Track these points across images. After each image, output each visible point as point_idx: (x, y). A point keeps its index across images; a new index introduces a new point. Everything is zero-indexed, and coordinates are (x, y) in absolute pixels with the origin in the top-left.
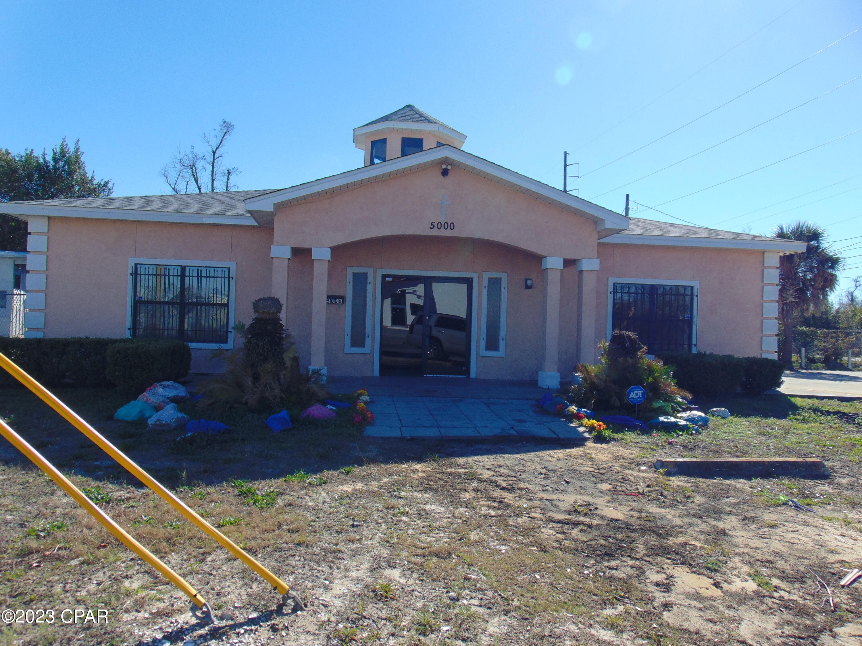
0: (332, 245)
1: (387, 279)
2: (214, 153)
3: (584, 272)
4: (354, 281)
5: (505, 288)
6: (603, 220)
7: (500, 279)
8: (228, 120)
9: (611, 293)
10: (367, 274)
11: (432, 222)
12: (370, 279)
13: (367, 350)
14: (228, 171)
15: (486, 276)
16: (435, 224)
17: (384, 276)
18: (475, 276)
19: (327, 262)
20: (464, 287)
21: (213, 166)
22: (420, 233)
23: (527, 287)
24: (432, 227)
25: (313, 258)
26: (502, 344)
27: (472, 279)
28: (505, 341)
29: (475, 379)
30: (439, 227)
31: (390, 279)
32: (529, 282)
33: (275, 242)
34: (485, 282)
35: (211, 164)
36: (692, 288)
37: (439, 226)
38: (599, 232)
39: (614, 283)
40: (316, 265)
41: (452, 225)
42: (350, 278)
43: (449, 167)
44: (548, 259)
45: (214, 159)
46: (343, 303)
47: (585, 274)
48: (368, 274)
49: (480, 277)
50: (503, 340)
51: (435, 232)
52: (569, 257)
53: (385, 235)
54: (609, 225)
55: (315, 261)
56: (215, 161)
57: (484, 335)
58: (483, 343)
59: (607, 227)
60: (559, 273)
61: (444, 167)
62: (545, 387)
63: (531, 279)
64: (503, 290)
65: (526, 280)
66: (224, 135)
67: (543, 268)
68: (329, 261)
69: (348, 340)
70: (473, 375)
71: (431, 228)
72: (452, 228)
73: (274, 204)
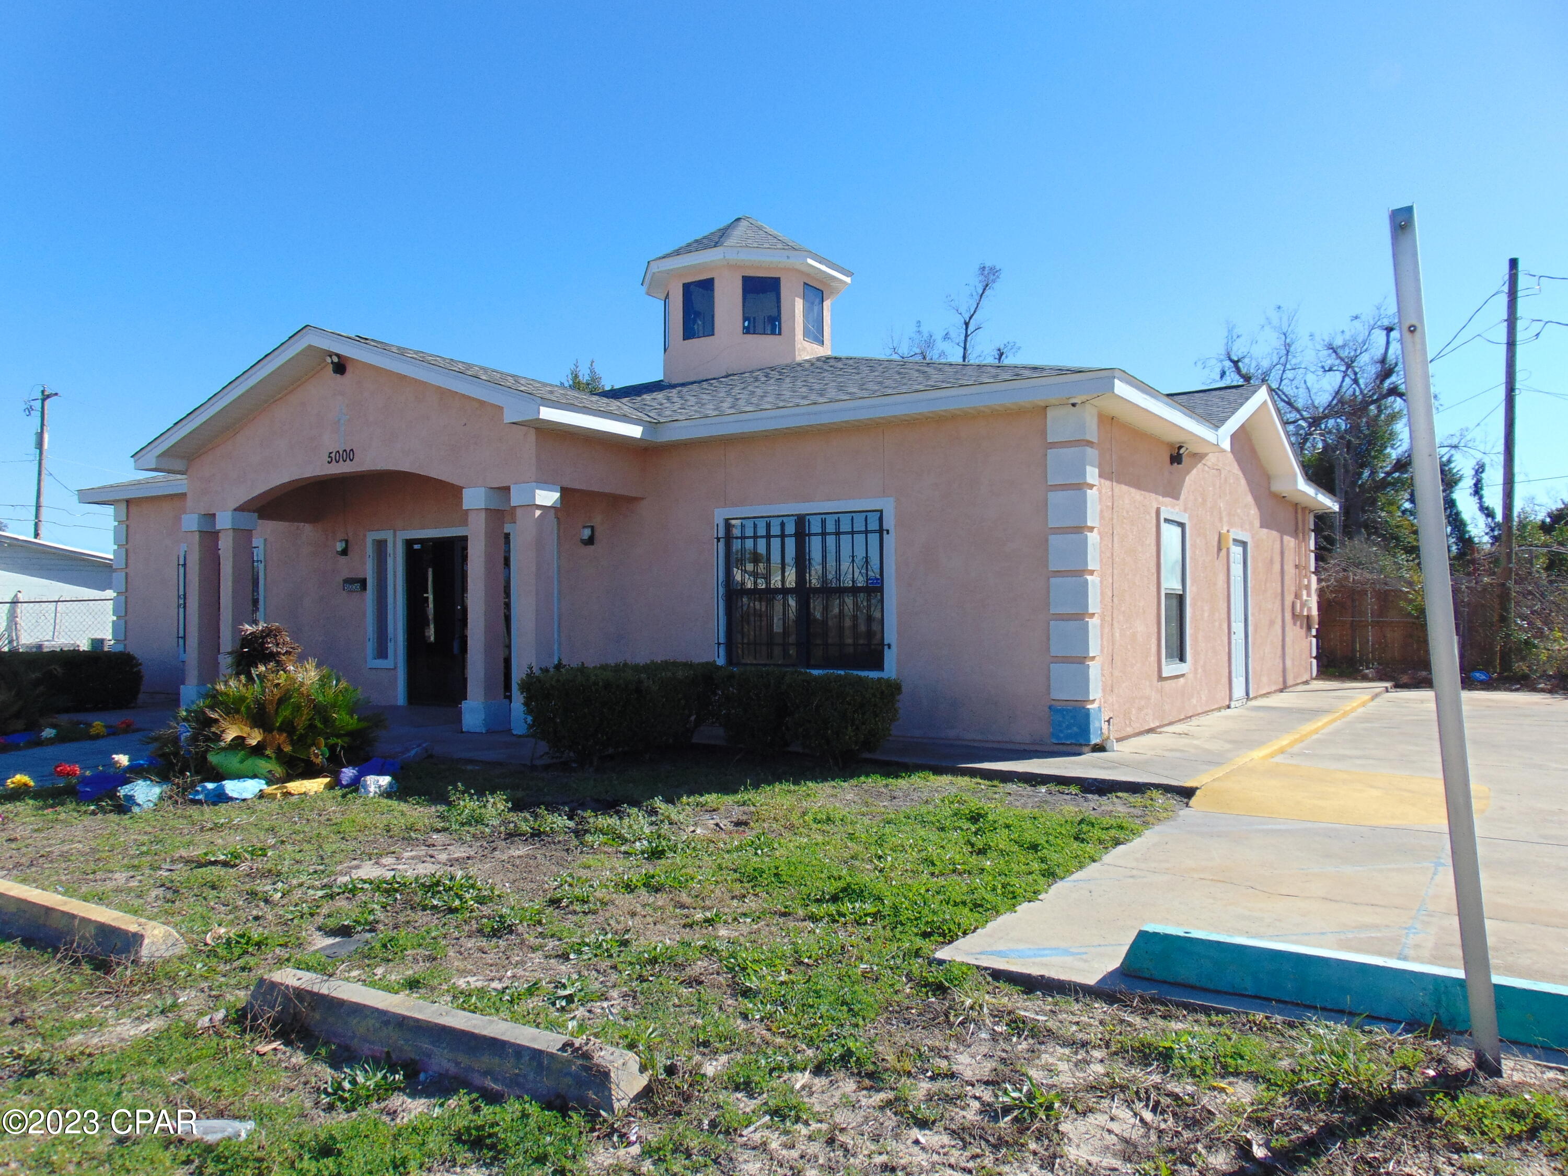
0: (235, 506)
1: (416, 547)
2: (967, 324)
8: (988, 264)
9: (719, 540)
10: (386, 540)
11: (330, 453)
12: (390, 548)
13: (390, 662)
14: (999, 350)
16: (333, 455)
17: (410, 543)
21: (965, 348)
22: (318, 472)
24: (330, 460)
30: (337, 459)
33: (188, 510)
35: (962, 345)
36: (880, 514)
37: (337, 457)
39: (726, 520)
41: (351, 453)
42: (369, 549)
43: (334, 359)
44: (465, 490)
45: (966, 336)
46: (364, 589)
48: (388, 541)
51: (334, 468)
52: (497, 484)
54: (509, 417)
55: (221, 532)
56: (969, 339)
61: (329, 360)
63: (591, 527)
66: (984, 289)
69: (370, 648)
71: (328, 462)
72: (351, 458)
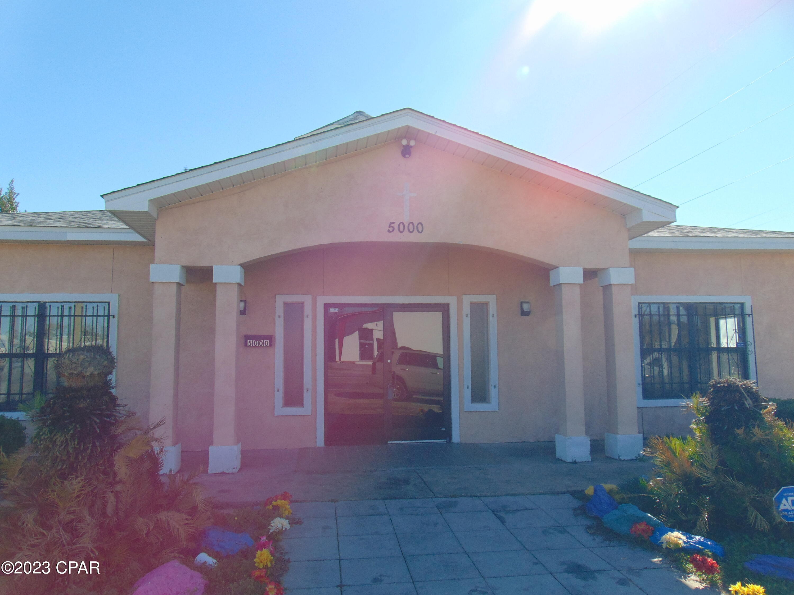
0: (243, 261)
1: (332, 310)
3: (613, 287)
4: (285, 314)
5: (493, 316)
6: (640, 210)
7: (487, 304)
9: (635, 316)
10: (303, 303)
11: (391, 223)
12: (308, 310)
13: (306, 410)
15: (467, 300)
16: (396, 226)
17: (327, 306)
18: (452, 301)
19: (236, 286)
20: (438, 316)
22: (373, 238)
23: (524, 313)
24: (391, 229)
25: (214, 281)
26: (493, 393)
27: (448, 305)
28: (497, 388)
29: (460, 444)
30: (401, 229)
31: (337, 310)
32: (526, 307)
33: (157, 260)
34: (466, 309)
36: (742, 305)
37: (402, 227)
38: (629, 230)
39: (639, 303)
40: (220, 291)
41: (420, 226)
42: (280, 310)
43: (412, 143)
44: (561, 268)
46: (270, 345)
47: (614, 290)
48: (305, 304)
49: (460, 302)
50: (495, 387)
51: (396, 237)
52: (591, 266)
53: (322, 243)
54: (647, 217)
55: (218, 286)
57: (468, 382)
58: (468, 393)
59: (644, 220)
60: (577, 290)
61: (404, 142)
62: (569, 460)
63: (528, 302)
64: (491, 318)
65: (522, 303)
67: (552, 284)
68: (239, 284)
69: (279, 397)
70: (456, 438)
71: (389, 231)
72: (420, 230)
73: (150, 201)
